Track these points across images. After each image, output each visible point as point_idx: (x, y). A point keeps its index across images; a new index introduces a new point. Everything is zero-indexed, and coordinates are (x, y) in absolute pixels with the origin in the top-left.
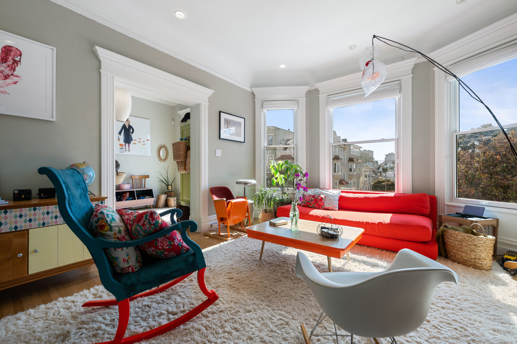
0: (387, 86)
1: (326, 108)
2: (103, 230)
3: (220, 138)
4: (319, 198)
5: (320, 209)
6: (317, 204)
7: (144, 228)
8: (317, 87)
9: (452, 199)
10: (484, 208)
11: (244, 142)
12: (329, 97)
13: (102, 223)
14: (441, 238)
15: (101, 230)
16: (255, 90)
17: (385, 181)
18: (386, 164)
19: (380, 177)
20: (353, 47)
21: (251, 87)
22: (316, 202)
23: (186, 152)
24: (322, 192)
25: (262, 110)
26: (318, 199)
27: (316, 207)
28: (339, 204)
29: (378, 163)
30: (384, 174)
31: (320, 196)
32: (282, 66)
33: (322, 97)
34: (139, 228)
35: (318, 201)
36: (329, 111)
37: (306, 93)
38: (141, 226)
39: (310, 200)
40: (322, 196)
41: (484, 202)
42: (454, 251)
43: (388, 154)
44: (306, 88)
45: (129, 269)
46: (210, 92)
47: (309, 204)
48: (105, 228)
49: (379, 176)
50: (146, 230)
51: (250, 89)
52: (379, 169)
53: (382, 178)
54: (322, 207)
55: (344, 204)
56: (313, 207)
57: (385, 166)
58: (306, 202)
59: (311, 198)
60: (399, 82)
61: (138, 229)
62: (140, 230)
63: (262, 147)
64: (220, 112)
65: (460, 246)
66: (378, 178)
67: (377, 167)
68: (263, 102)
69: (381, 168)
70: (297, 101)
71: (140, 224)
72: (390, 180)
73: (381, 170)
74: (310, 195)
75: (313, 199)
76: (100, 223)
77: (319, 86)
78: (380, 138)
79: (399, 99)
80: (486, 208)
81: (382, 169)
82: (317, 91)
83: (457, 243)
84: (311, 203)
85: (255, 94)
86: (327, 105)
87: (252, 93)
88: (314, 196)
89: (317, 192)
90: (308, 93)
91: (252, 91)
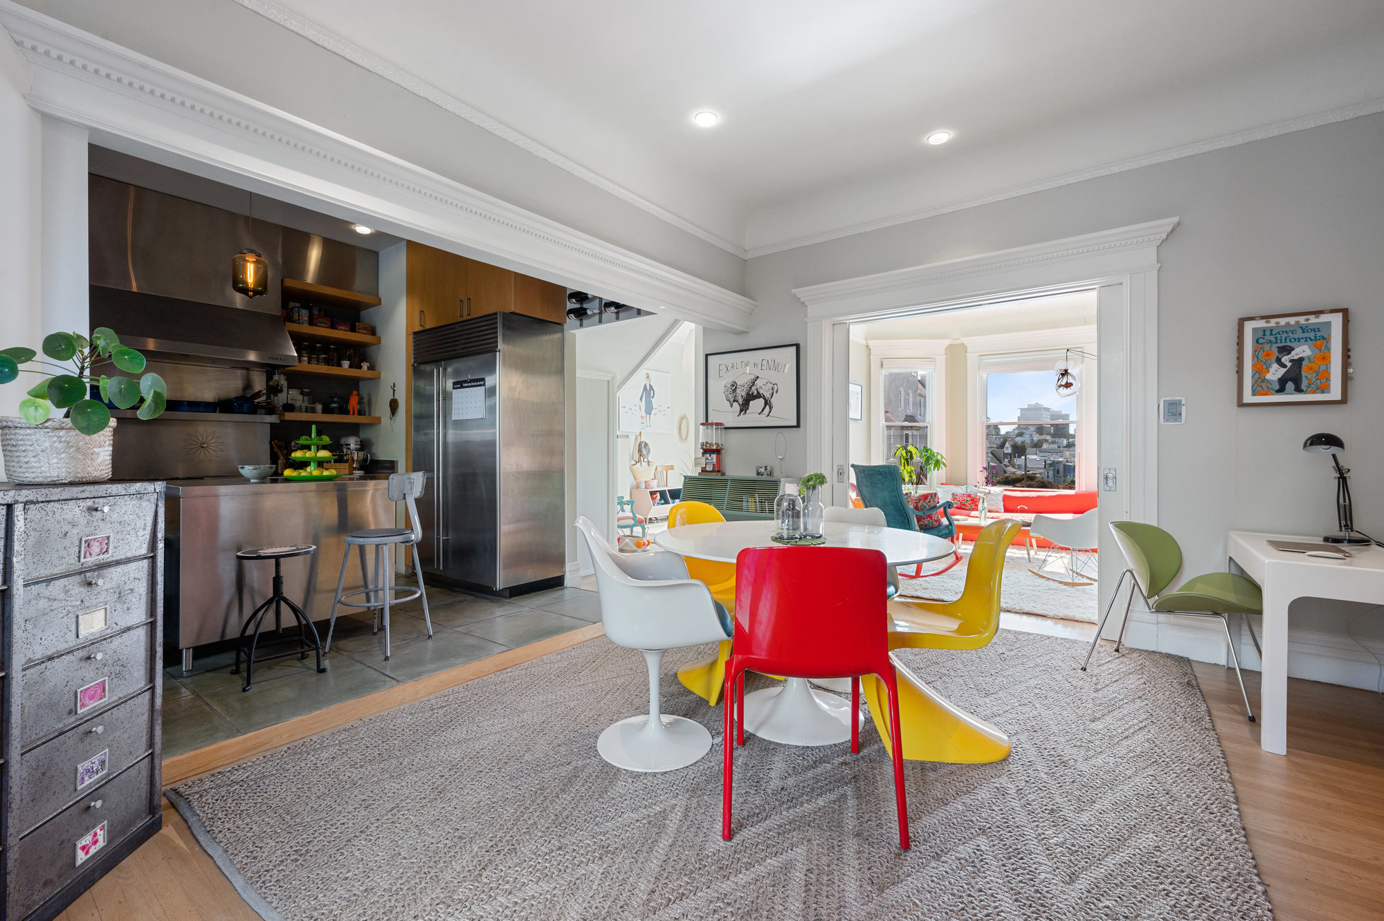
1: (978, 373)
4: (977, 497)
8: (964, 342)
11: (861, 420)
12: (982, 357)
16: (872, 343)
17: (1023, 479)
18: (1020, 435)
19: (1010, 469)
21: (866, 338)
25: (882, 371)
29: (999, 429)
30: (1019, 461)
31: (978, 495)
33: (972, 358)
35: (975, 501)
36: (982, 376)
37: (946, 349)
39: (963, 500)
40: (981, 495)
43: (1026, 407)
44: (947, 342)
47: (964, 505)
49: (1006, 466)
52: (1002, 446)
53: (1013, 470)
55: (1010, 506)
56: (970, 509)
57: (1019, 440)
58: (958, 501)
59: (966, 498)
63: (881, 425)
66: (1005, 472)
67: (999, 442)
69: (1007, 445)
70: (932, 360)
72: (1035, 477)
73: (1008, 449)
74: (963, 494)
75: (969, 499)
77: (967, 340)
81: (1012, 446)
82: (963, 347)
84: (967, 504)
85: (871, 348)
86: (979, 369)
87: (867, 346)
88: (969, 496)
89: (971, 490)
90: (950, 348)
91: (867, 343)
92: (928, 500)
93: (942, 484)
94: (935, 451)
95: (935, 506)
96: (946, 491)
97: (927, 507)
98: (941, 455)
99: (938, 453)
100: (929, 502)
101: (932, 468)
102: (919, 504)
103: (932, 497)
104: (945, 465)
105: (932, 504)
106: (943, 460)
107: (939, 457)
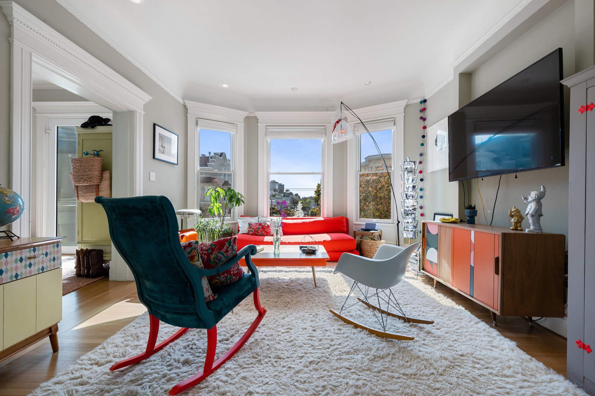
0: (316, 129)
1: (265, 138)
2: (193, 260)
3: (154, 157)
4: (266, 225)
5: (268, 236)
6: (265, 232)
7: (226, 255)
8: (256, 115)
9: (357, 221)
10: (375, 224)
11: (177, 164)
12: (267, 127)
13: (194, 253)
14: (359, 246)
15: (192, 261)
16: (188, 103)
20: (294, 89)
21: (184, 98)
22: (263, 230)
23: (101, 172)
24: (267, 220)
25: (196, 128)
26: (265, 227)
27: (264, 234)
28: (283, 230)
31: (266, 224)
32: (225, 86)
33: (261, 126)
34: (221, 255)
35: (265, 228)
36: (267, 141)
37: (245, 119)
38: (224, 253)
39: (257, 228)
40: (269, 223)
41: (374, 220)
42: (367, 254)
44: (245, 114)
45: (210, 298)
46: (147, 98)
47: (257, 232)
48: (194, 258)
50: (228, 256)
51: (182, 100)
54: (270, 234)
55: (287, 230)
56: (261, 235)
58: (253, 230)
59: (258, 226)
60: (324, 127)
61: (220, 257)
62: (223, 257)
63: (196, 171)
64: (154, 125)
65: (370, 250)
68: (198, 119)
70: (235, 125)
71: (223, 251)
74: (257, 224)
75: (260, 227)
76: (192, 253)
77: (258, 114)
78: (311, 172)
79: (324, 141)
80: (377, 224)
82: (256, 119)
83: (368, 248)
84: (259, 231)
85: (188, 107)
86: (266, 135)
87: (185, 106)
88: (260, 224)
89: (262, 220)
90: (247, 119)
91: (184, 103)
92: (225, 248)
93: (241, 216)
94: (237, 191)
95: (235, 256)
96: (244, 222)
97: (223, 259)
98: (241, 195)
99: (239, 193)
100: (227, 251)
101: (234, 204)
102: (212, 256)
103: (230, 244)
104: (243, 202)
105: (230, 254)
106: (242, 198)
107: (240, 197)
